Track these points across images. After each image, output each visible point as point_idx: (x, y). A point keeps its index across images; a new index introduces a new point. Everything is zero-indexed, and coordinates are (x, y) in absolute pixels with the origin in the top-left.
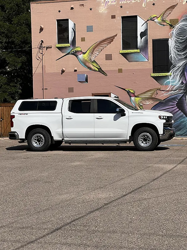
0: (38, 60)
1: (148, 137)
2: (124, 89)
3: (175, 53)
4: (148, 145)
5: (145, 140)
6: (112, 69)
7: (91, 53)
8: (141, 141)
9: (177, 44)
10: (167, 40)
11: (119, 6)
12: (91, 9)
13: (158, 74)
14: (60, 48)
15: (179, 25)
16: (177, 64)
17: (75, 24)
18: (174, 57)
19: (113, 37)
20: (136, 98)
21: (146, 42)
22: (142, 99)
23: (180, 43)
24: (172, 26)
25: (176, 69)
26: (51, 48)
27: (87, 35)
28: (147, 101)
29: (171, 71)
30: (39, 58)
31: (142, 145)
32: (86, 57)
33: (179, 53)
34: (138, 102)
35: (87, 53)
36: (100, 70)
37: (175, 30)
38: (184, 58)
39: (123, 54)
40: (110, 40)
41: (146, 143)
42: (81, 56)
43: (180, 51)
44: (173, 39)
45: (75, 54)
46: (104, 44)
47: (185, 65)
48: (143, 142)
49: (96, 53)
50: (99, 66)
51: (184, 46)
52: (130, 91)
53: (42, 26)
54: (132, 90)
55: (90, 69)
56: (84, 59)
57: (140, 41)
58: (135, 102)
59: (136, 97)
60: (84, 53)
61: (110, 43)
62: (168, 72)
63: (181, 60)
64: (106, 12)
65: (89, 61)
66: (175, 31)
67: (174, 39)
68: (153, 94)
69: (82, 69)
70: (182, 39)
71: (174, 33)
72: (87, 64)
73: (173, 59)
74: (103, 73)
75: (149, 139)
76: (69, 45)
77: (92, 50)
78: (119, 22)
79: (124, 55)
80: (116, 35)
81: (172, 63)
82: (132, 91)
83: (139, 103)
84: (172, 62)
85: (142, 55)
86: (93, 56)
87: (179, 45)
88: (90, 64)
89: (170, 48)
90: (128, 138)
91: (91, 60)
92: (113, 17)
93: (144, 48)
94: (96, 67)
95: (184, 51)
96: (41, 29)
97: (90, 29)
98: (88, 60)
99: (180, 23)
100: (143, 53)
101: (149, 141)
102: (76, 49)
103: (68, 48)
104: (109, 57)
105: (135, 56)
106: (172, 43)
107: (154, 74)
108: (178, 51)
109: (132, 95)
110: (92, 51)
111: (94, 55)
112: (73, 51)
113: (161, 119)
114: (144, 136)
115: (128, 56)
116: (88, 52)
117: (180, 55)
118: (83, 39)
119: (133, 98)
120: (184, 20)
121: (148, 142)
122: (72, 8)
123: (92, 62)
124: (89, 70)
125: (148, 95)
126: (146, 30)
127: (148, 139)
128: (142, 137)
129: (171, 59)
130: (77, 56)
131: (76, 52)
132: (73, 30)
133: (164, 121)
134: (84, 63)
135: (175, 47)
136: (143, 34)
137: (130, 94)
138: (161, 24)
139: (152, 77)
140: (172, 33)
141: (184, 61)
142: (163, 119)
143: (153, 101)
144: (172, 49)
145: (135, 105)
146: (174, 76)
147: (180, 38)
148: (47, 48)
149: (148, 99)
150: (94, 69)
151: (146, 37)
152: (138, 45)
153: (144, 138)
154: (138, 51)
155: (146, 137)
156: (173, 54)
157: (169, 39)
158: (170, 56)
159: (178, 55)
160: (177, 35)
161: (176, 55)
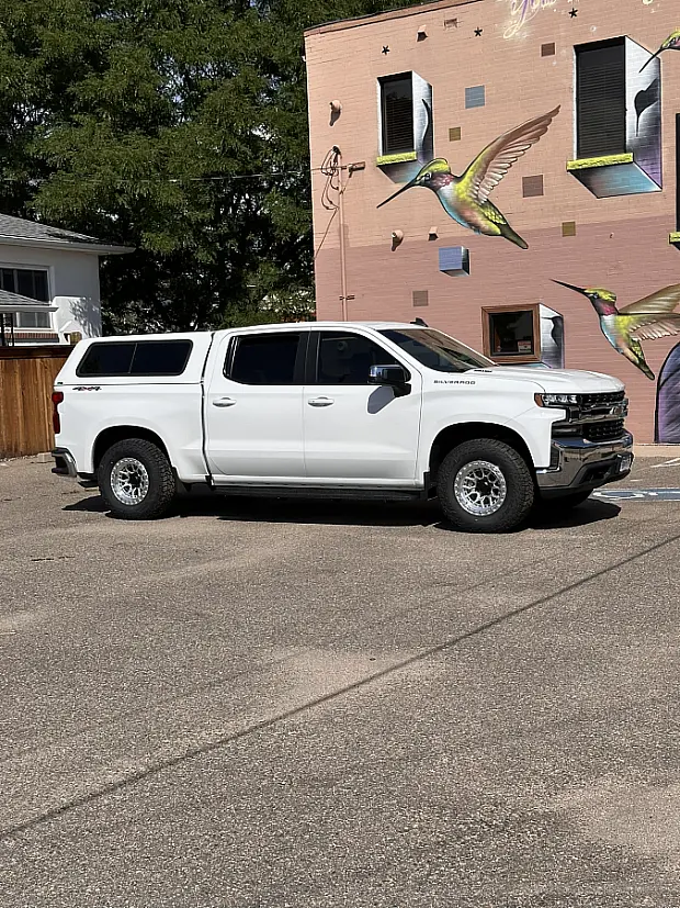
0: (327, 208)
2: (581, 291)
5: (483, 488)
6: (543, 224)
7: (479, 177)
8: (469, 491)
11: (565, 12)
12: (478, 32)
14: (387, 169)
17: (430, 87)
19: (548, 118)
20: (621, 318)
21: (655, 125)
22: (640, 320)
26: (363, 168)
27: (468, 120)
28: (656, 328)
30: (331, 202)
31: (470, 507)
32: (462, 193)
34: (624, 331)
35: (466, 179)
36: (507, 231)
40: (538, 127)
41: (486, 501)
42: (448, 190)
45: (431, 183)
46: (518, 145)
48: (473, 497)
49: (494, 175)
50: (504, 219)
52: (601, 294)
53: (336, 103)
54: (606, 291)
55: (477, 228)
56: (457, 197)
57: (634, 123)
58: (616, 332)
59: (620, 314)
60: (458, 179)
61: (537, 137)
64: (525, 35)
65: (473, 205)
68: (675, 303)
69: (453, 230)
72: (468, 214)
74: (515, 239)
75: (496, 484)
76: (413, 155)
77: (480, 167)
78: (566, 66)
79: (582, 175)
80: (557, 111)
82: (606, 297)
83: (628, 336)
85: (640, 170)
86: (484, 187)
88: (475, 213)
91: (477, 199)
92: (548, 50)
93: (649, 147)
94: (495, 223)
96: (336, 113)
97: (475, 97)
98: (470, 200)
100: (645, 162)
101: (496, 492)
102: (432, 168)
103: (411, 166)
104: (533, 186)
105: (617, 175)
107: (679, 234)
109: (605, 308)
110: (481, 170)
111: (487, 181)
112: (426, 175)
113: (544, 406)
114: (479, 473)
115: (595, 179)
116: (469, 174)
118: (455, 134)
119: (608, 319)
121: (493, 499)
122: (422, 36)
123: (482, 206)
124: (472, 232)
125: (658, 306)
126: (655, 85)
127: (492, 485)
128: (472, 476)
130: (436, 189)
131: (435, 175)
132: (426, 105)
134: (459, 210)
136: (647, 98)
137: (601, 305)
139: (675, 243)
143: (677, 326)
145: (615, 341)
148: (352, 170)
149: (659, 319)
150: (487, 228)
151: (653, 109)
152: (627, 139)
153: (478, 481)
154: (629, 157)
155: (485, 480)
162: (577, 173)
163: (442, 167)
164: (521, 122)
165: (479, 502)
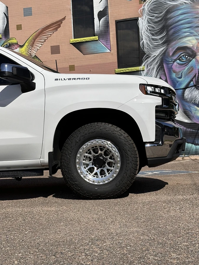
1: (107, 152)
3: (149, 37)
4: (109, 177)
5: (99, 162)
6: (60, 66)
7: (31, 46)
8: (87, 165)
9: (151, 24)
10: (136, 20)
13: (125, 69)
16: (151, 53)
17: (7, 7)
18: (147, 43)
19: (61, 21)
21: (107, 25)
23: (156, 23)
25: (150, 60)
27: (25, 22)
29: (143, 64)
31: (90, 178)
32: (24, 52)
33: (153, 37)
35: (25, 47)
37: (147, 4)
38: (162, 43)
39: (75, 45)
40: (57, 25)
41: (102, 173)
42: (17, 51)
43: (156, 33)
44: (144, 17)
46: (48, 32)
47: (163, 54)
48: (91, 170)
49: (38, 45)
51: (160, 27)
57: (98, 24)
60: (21, 46)
61: (56, 29)
62: (140, 65)
63: (157, 47)
66: (147, 6)
67: (146, 18)
70: (157, 17)
71: (146, 9)
73: (146, 46)
75: (111, 158)
77: (31, 41)
79: (77, 45)
80: (64, 19)
81: (144, 52)
84: (145, 50)
85: (101, 44)
86: (33, 50)
87: (153, 26)
89: (140, 31)
90: (46, 159)
91: (31, 55)
93: (104, 34)
95: (161, 33)
97: (28, 12)
98: (27, 55)
100: (103, 40)
101: (110, 164)
102: (10, 41)
104: (55, 50)
105: (92, 46)
106: (143, 24)
107: (119, 70)
108: (153, 35)
110: (32, 43)
111: (34, 48)
112: (6, 45)
113: (146, 93)
114: (95, 150)
115: (83, 47)
116: (26, 44)
117: (156, 40)
118: (19, 27)
121: (108, 170)
123: (33, 58)
126: (106, 9)
127: (106, 159)
128: (90, 153)
129: (143, 46)
131: (11, 45)
132: (5, 15)
133: (158, 101)
135: (147, 28)
136: (102, 14)
140: (143, 9)
142: (153, 93)
144: (144, 32)
146: (149, 70)
147: (154, 16)
151: (106, 18)
152: (95, 30)
153: (94, 157)
154: (96, 38)
155: (101, 155)
156: (146, 39)
157: (139, 19)
158: (141, 43)
159: (153, 39)
160: (150, 12)
161: (150, 41)
163: (14, 41)
164: (48, 23)
165: (96, 174)
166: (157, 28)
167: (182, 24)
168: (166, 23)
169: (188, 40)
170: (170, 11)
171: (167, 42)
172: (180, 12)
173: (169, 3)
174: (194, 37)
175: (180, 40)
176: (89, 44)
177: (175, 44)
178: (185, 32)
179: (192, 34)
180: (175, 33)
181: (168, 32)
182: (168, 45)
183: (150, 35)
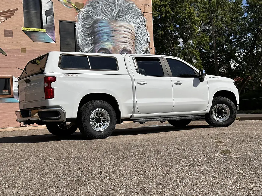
3: (82, 37)
6: (13, 47)
9: (84, 28)
10: (74, 23)
15: (84, 9)
16: (84, 49)
18: (81, 41)
19: (14, 11)
21: (52, 21)
23: (87, 28)
24: (77, 10)
33: (85, 38)
38: (91, 43)
40: (11, 13)
43: (87, 36)
44: (79, 22)
46: (2, 18)
47: (92, 51)
51: (90, 31)
57: (45, 20)
61: (10, 16)
63: (88, 45)
66: (81, 15)
67: (80, 23)
70: (88, 25)
71: (81, 17)
73: (80, 43)
74: (2, 52)
79: (28, 33)
80: (17, 9)
81: (79, 47)
84: (80, 46)
85: (48, 36)
87: (85, 30)
89: (77, 32)
93: (50, 28)
95: (90, 36)
99: (86, 7)
100: (50, 33)
104: (8, 34)
105: (41, 36)
106: (79, 27)
108: (85, 36)
117: (87, 40)
120: (89, 6)
126: (52, 9)
129: (79, 43)
135: (82, 31)
136: (48, 13)
138: (67, 6)
140: (79, 17)
141: (92, 47)
144: (79, 33)
147: (86, 23)
151: (52, 17)
152: (43, 24)
154: (44, 30)
156: (80, 38)
157: (76, 23)
158: (77, 40)
159: (85, 39)
160: (83, 20)
161: (83, 40)
162: (25, 32)
166: (88, 32)
167: (103, 33)
168: (93, 30)
169: (106, 44)
170: (96, 22)
171: (94, 43)
172: (102, 24)
173: (95, 16)
174: (110, 43)
175: (102, 43)
176: (38, 34)
177: (99, 45)
178: (105, 39)
179: (109, 40)
180: (99, 38)
181: (95, 36)
182: (95, 45)
183: (83, 36)
